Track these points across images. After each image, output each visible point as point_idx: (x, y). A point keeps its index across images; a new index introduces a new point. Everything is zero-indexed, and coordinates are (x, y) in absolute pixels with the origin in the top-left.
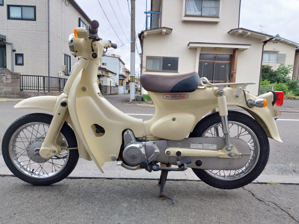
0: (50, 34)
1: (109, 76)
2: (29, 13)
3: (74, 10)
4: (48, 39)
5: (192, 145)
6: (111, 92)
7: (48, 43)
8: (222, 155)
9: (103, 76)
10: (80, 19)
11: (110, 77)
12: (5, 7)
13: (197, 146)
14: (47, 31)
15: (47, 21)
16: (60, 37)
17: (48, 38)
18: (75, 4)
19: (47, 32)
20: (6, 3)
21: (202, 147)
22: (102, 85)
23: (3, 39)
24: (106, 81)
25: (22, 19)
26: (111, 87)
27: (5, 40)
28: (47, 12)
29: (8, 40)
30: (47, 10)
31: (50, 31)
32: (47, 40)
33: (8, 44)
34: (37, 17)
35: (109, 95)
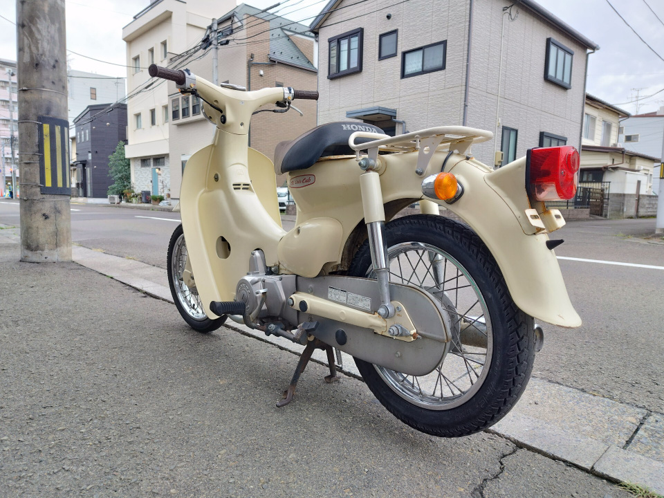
0: (470, 89)
1: (636, 168)
2: (434, 58)
3: (535, 23)
4: (465, 101)
5: (332, 293)
6: (637, 211)
7: (465, 109)
8: (379, 327)
9: (615, 169)
10: (549, 41)
11: (638, 171)
12: (399, 58)
13: (337, 297)
14: (464, 84)
15: (465, 64)
16: (495, 91)
17: (463, 99)
18: (537, 11)
19: (464, 87)
20: (401, 50)
21: (345, 298)
22: (606, 192)
23: (391, 116)
24: (624, 182)
25: (423, 72)
26: (639, 197)
27: (395, 117)
28: (466, 46)
29: (399, 119)
30: (466, 42)
31: (470, 84)
32: (463, 103)
33: (400, 123)
34: (447, 60)
35: (631, 218)
